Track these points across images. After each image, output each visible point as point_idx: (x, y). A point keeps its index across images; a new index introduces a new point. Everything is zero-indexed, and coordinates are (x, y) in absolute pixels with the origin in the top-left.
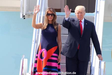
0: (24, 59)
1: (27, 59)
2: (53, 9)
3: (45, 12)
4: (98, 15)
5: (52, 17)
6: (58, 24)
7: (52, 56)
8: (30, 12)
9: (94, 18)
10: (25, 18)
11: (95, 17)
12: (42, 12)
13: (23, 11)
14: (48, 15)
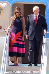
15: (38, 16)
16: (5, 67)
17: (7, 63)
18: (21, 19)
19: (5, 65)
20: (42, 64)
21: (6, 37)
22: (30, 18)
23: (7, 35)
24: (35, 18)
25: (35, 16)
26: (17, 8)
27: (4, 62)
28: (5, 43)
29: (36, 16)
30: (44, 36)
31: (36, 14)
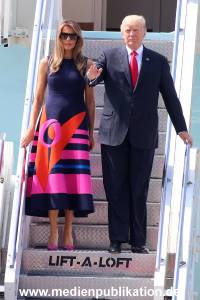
0: (6, 144)
1: (11, 144)
2: (74, 23)
3: (55, 31)
4: (181, 37)
5: (73, 42)
6: (86, 58)
8: (19, 31)
9: (172, 44)
10: (6, 46)
11: (175, 42)
14: (63, 36)
16: (44, 43)
19: (45, 36)
29: (135, 53)
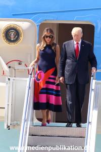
4: (90, 126)
7: (50, 78)
10: (9, 129)
12: (29, 123)
13: (8, 120)
15: (80, 43)
17: (31, 121)
18: (53, 48)
19: (27, 125)
20: (89, 123)
21: (28, 79)
22: (67, 46)
23: (30, 75)
24: (75, 46)
25: (75, 43)
26: (47, 30)
27: (25, 120)
28: (27, 88)
29: (78, 43)
30: (92, 78)
31: (77, 40)
